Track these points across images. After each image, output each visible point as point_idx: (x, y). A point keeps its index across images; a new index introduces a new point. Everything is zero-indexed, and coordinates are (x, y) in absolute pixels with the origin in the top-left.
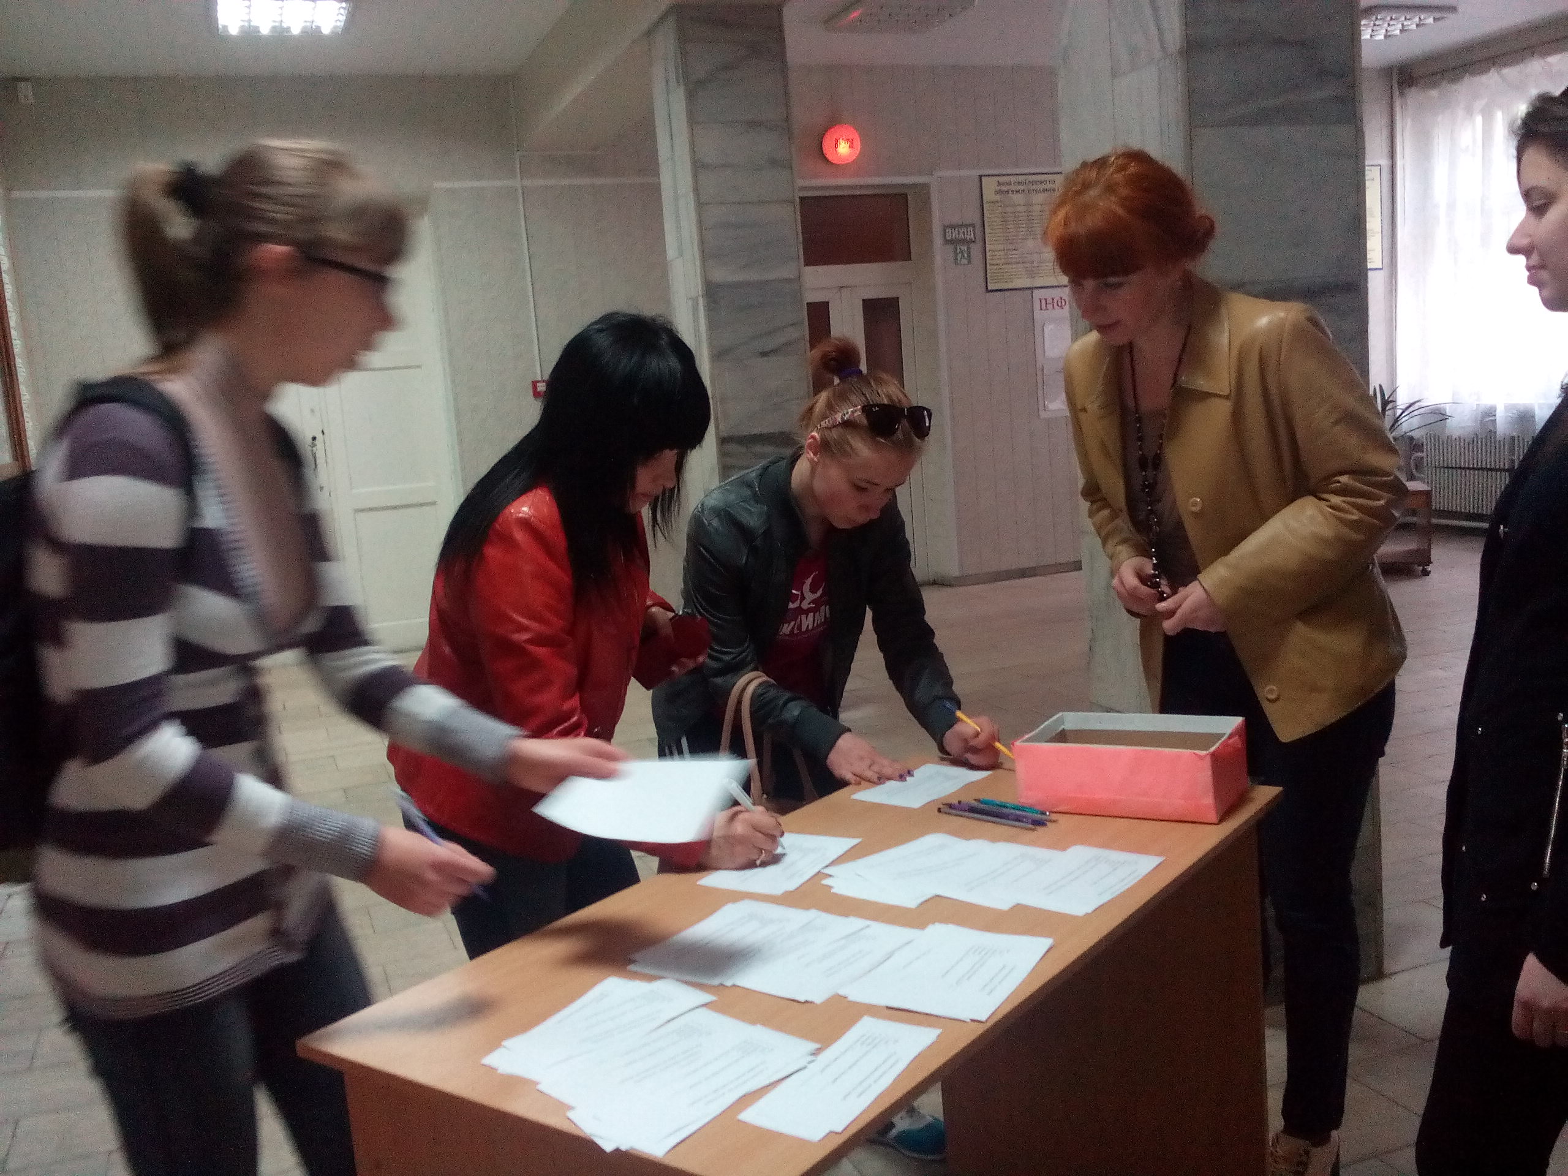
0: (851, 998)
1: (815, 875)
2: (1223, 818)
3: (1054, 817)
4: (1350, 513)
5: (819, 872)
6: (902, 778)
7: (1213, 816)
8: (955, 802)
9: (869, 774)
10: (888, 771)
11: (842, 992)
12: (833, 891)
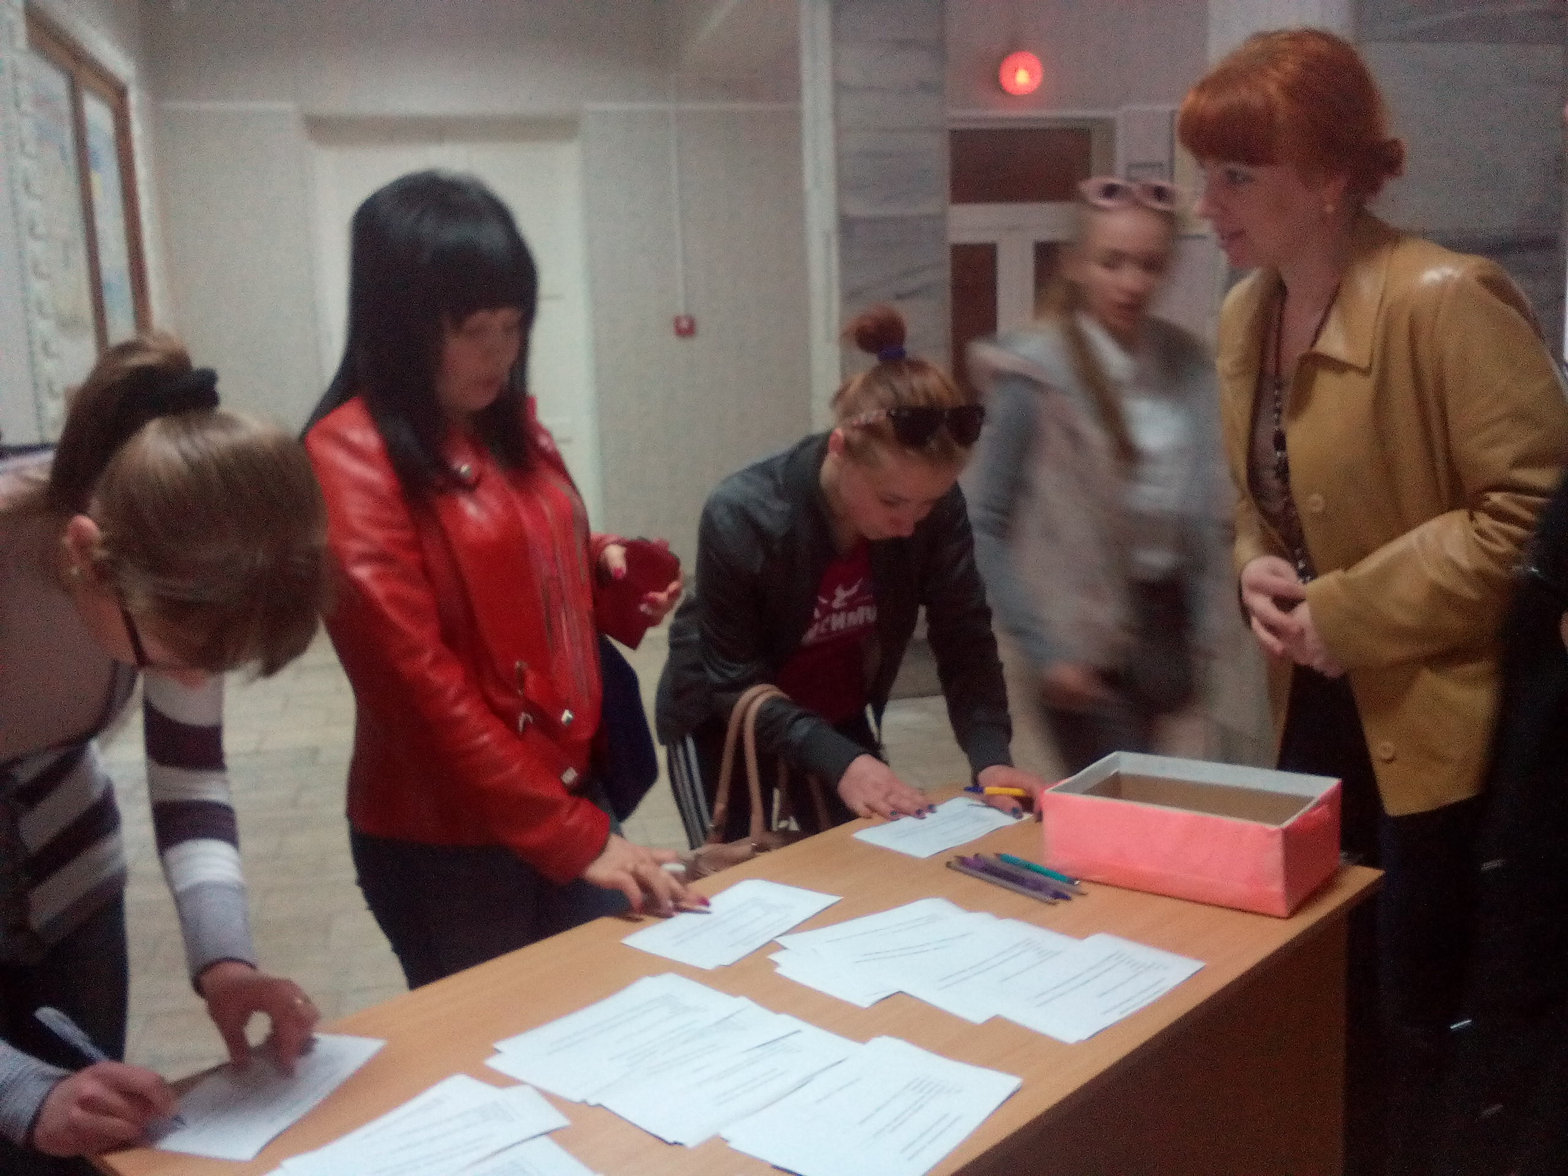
0: (733, 1145)
1: (768, 943)
2: (1295, 911)
3: (1085, 887)
4: (1497, 542)
5: (771, 942)
6: (919, 814)
7: (1281, 909)
8: (970, 855)
9: (883, 806)
10: (905, 804)
11: (725, 1134)
12: (779, 970)
